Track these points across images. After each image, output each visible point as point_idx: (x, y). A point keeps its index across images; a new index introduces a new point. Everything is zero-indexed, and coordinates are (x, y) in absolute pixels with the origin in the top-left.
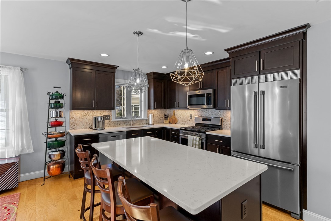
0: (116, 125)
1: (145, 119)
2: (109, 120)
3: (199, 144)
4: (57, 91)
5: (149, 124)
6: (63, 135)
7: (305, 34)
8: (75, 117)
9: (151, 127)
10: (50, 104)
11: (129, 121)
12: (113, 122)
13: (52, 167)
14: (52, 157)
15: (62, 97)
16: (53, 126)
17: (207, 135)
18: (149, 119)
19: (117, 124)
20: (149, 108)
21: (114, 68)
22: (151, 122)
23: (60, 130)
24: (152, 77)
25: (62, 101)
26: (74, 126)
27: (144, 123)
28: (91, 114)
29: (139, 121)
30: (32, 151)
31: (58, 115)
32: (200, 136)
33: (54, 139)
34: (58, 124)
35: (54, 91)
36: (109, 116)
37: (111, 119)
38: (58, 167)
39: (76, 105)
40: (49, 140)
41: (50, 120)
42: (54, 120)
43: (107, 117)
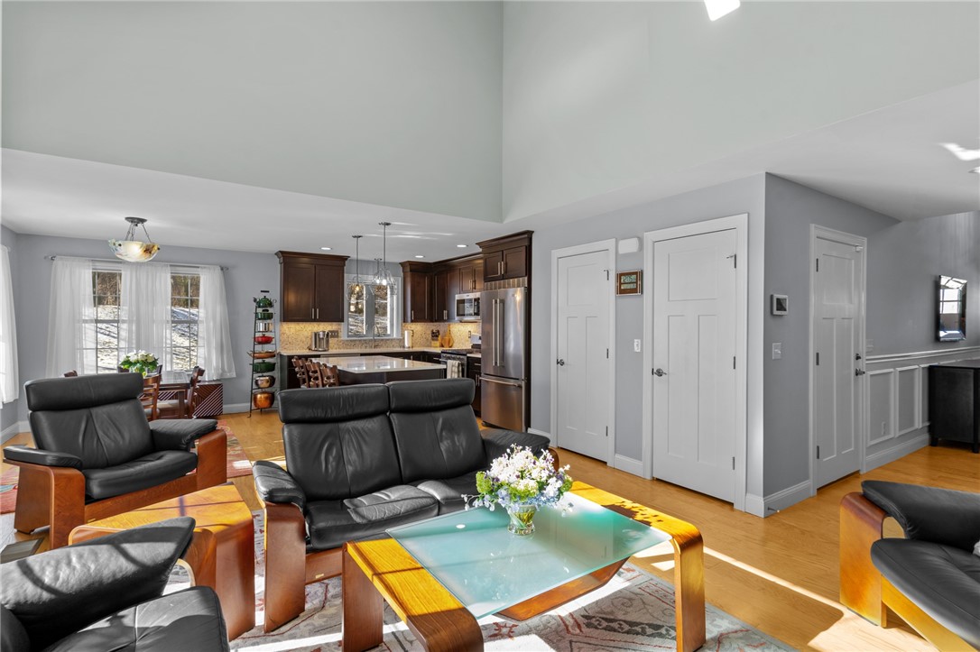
0: (349, 347)
1: (398, 339)
2: (336, 338)
3: (459, 371)
4: (265, 297)
5: (404, 347)
6: (272, 355)
7: (530, 240)
8: (287, 332)
9: (406, 350)
10: (256, 313)
11: (370, 340)
12: (344, 342)
13: (259, 396)
14: (259, 383)
15: (271, 305)
16: (260, 343)
17: (468, 358)
18: (404, 338)
20: (405, 321)
21: (343, 259)
22: (406, 345)
23: (268, 348)
24: (408, 269)
25: (271, 310)
27: (395, 345)
28: (310, 328)
29: (388, 341)
30: (234, 375)
31: (266, 329)
32: (459, 359)
33: (260, 361)
34: (267, 340)
35: (261, 296)
36: (337, 332)
37: (340, 337)
38: (266, 398)
39: (289, 316)
40: (256, 361)
41: (258, 335)
42: (260, 334)
43: (335, 334)
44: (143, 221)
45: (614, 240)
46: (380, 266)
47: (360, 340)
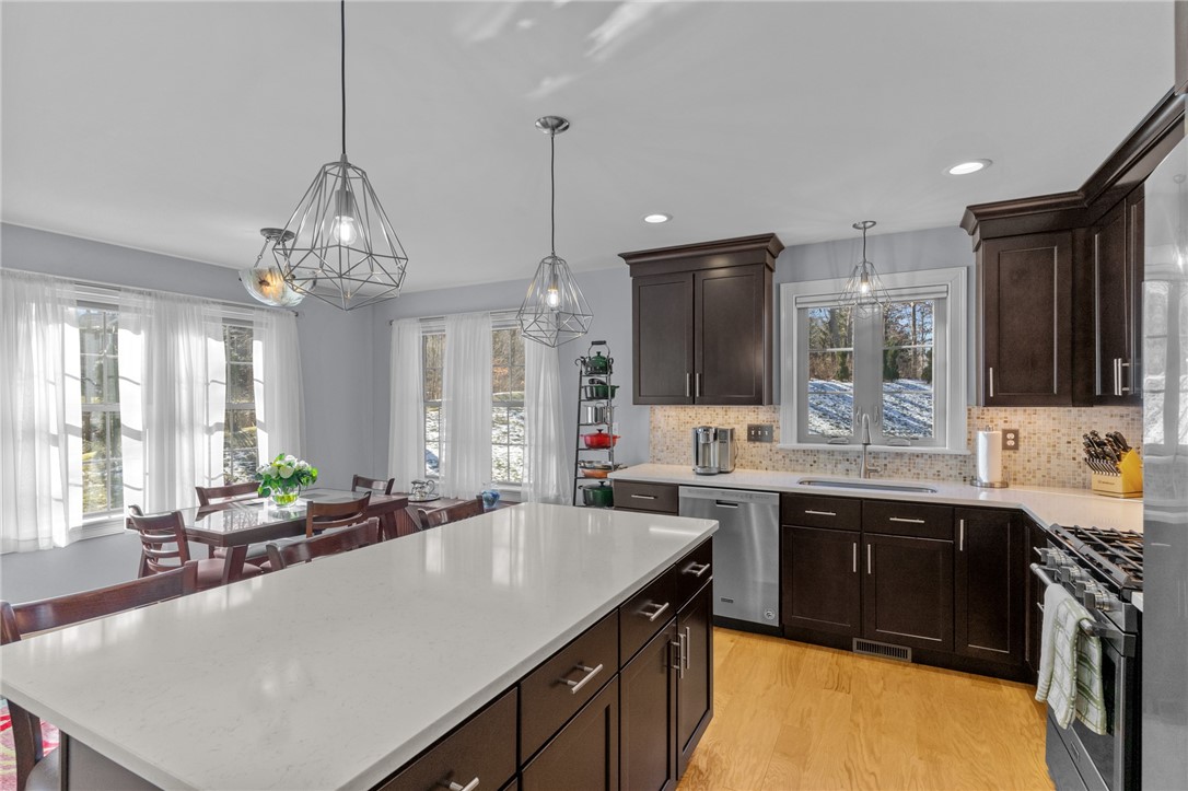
0: (799, 467)
1: (956, 456)
2: (768, 445)
4: (599, 353)
5: (972, 480)
8: (662, 424)
10: (582, 387)
12: (787, 453)
15: (608, 369)
16: (591, 447)
18: (974, 455)
19: (801, 461)
25: (609, 379)
27: (945, 472)
29: (917, 460)
31: (599, 417)
34: (601, 442)
36: (770, 428)
37: (778, 441)
40: (582, 483)
41: (585, 431)
42: (594, 430)
43: (756, 434)
47: (831, 453)
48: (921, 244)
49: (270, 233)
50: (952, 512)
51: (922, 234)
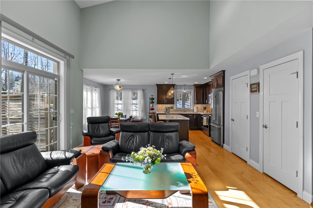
3: (207, 121)
5: (194, 112)
6: (154, 113)
7: (224, 73)
8: (159, 107)
9: (195, 113)
10: (150, 102)
11: (183, 110)
12: (175, 110)
15: (154, 99)
16: (151, 110)
17: (210, 116)
18: (194, 109)
20: (195, 103)
21: (174, 85)
22: (195, 112)
23: (153, 111)
24: (195, 86)
25: (154, 101)
26: (158, 110)
27: (191, 111)
28: (164, 106)
30: (145, 118)
31: (153, 106)
32: (207, 117)
34: (153, 109)
35: (151, 97)
36: (173, 107)
39: (159, 102)
40: (150, 115)
41: (150, 108)
42: (151, 108)
43: (172, 108)
44: (120, 80)
45: (249, 70)
46: (185, 86)
47: (180, 110)
48: (189, 87)
49: (117, 80)
50: (194, 114)
51: (189, 85)
